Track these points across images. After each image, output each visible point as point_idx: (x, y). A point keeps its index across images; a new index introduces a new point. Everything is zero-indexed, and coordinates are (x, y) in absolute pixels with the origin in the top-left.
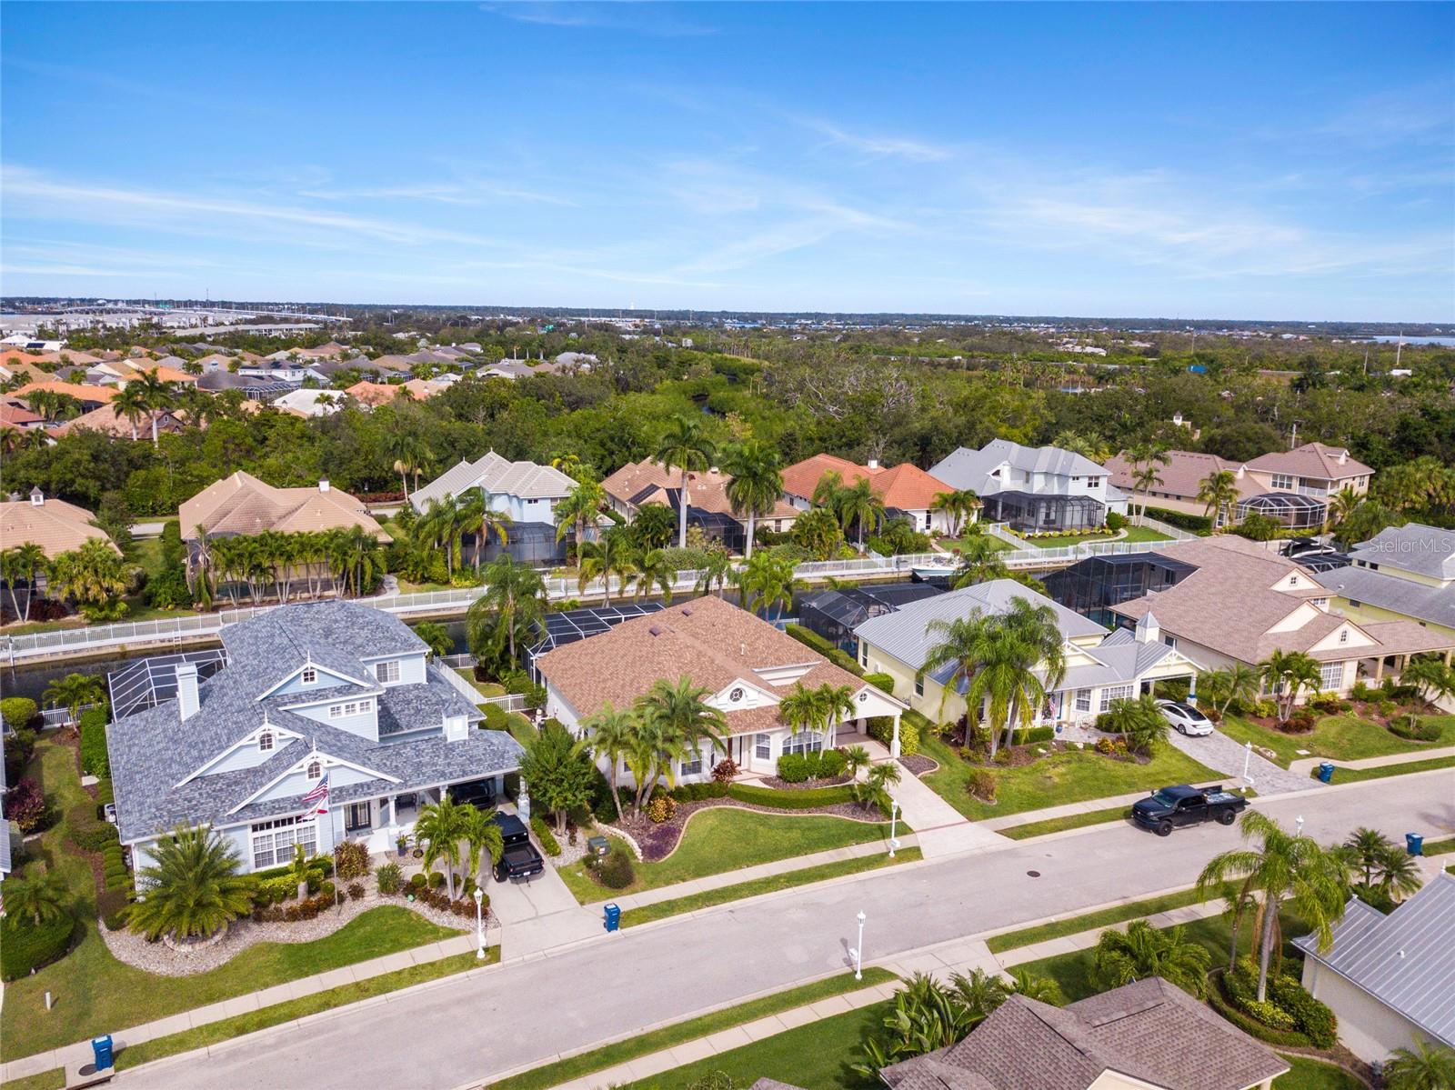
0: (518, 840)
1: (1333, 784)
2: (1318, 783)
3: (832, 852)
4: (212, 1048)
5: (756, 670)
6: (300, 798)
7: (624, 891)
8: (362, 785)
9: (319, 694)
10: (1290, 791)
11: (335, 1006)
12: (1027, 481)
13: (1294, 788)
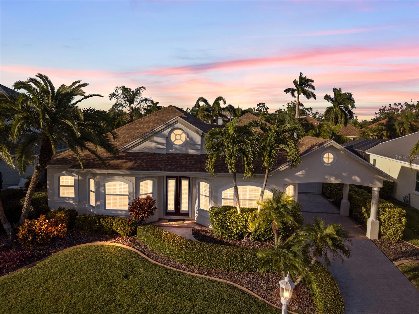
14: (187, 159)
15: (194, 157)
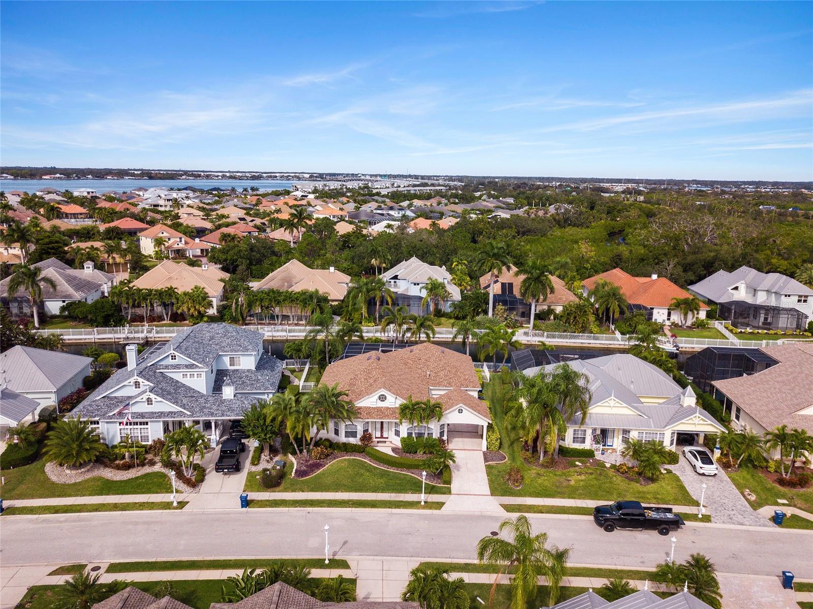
0: (230, 453)
1: (783, 527)
2: (771, 523)
3: (393, 495)
4: (41, 516)
5: (431, 388)
6: (142, 413)
7: (269, 490)
8: (172, 412)
9: (177, 367)
10: (742, 524)
11: (99, 511)
12: (754, 295)
13: (747, 523)
14: (388, 410)
15: (391, 409)
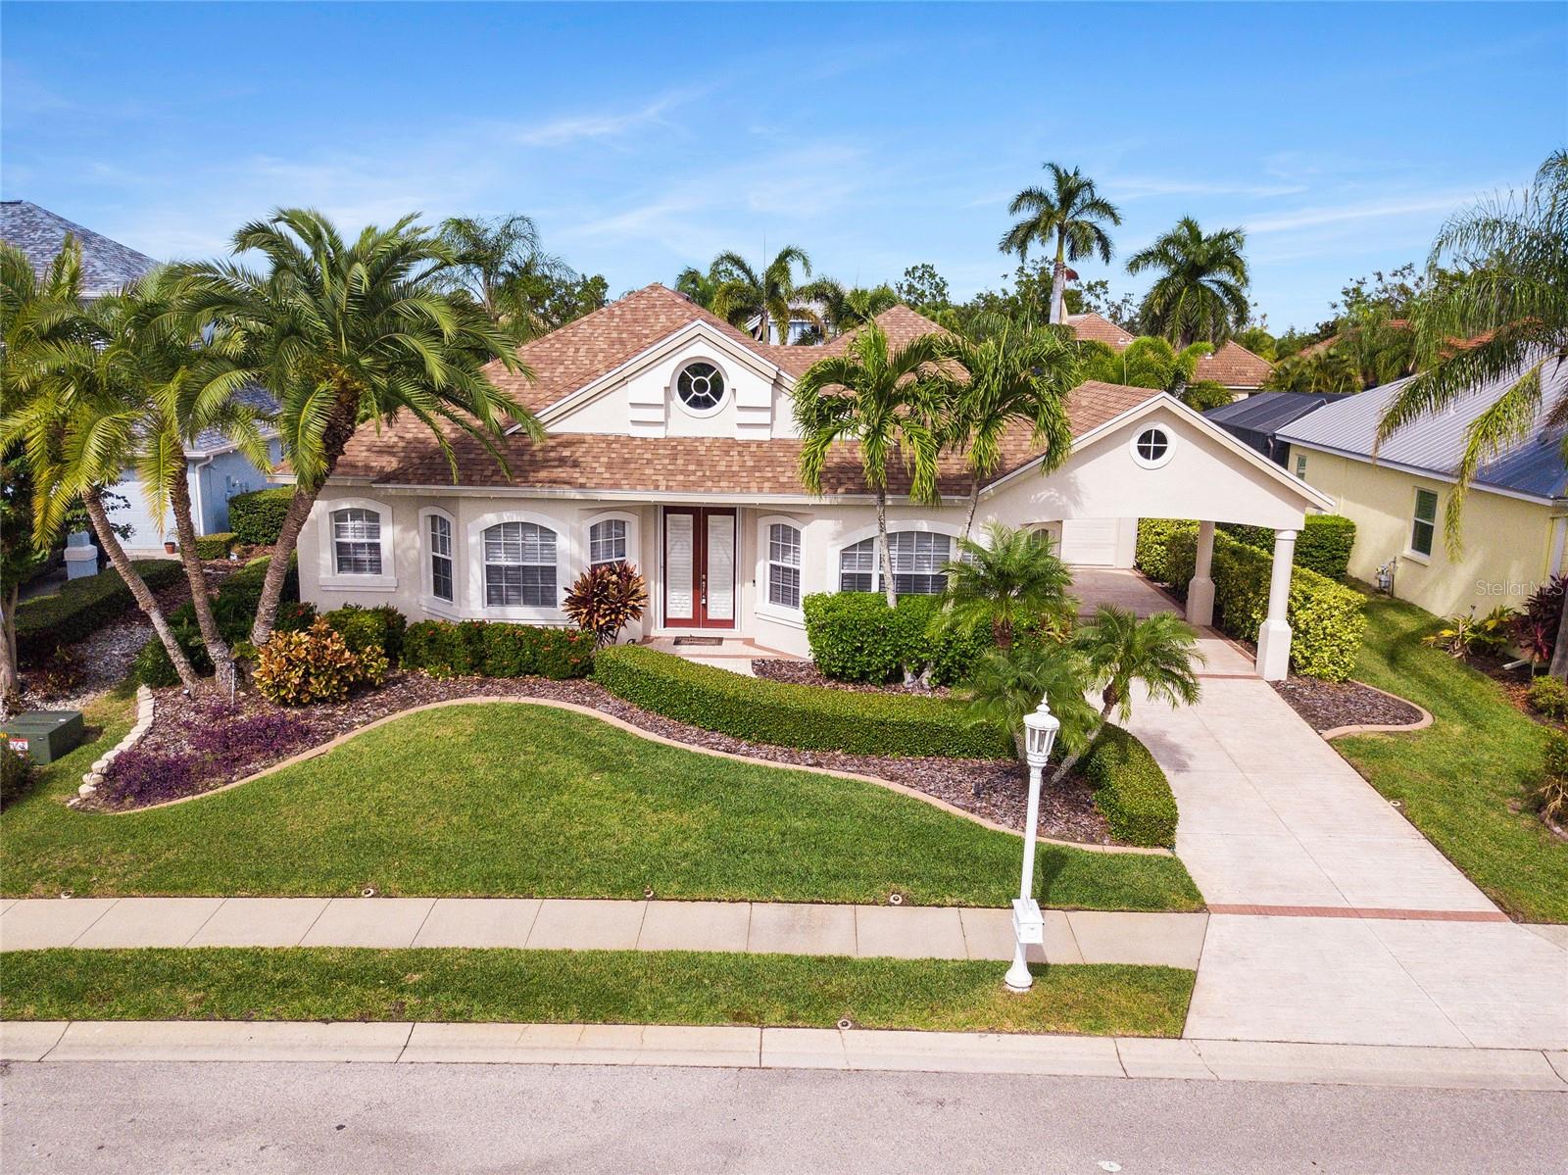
14: (731, 453)
15: (751, 449)
